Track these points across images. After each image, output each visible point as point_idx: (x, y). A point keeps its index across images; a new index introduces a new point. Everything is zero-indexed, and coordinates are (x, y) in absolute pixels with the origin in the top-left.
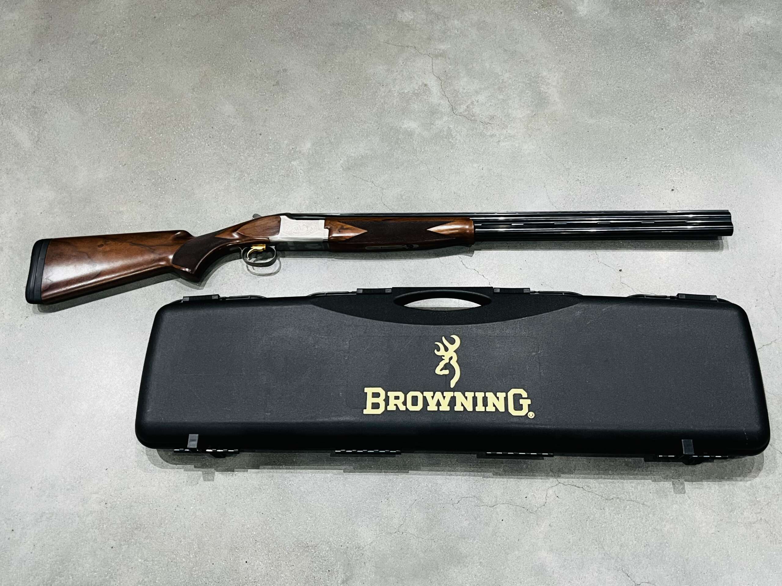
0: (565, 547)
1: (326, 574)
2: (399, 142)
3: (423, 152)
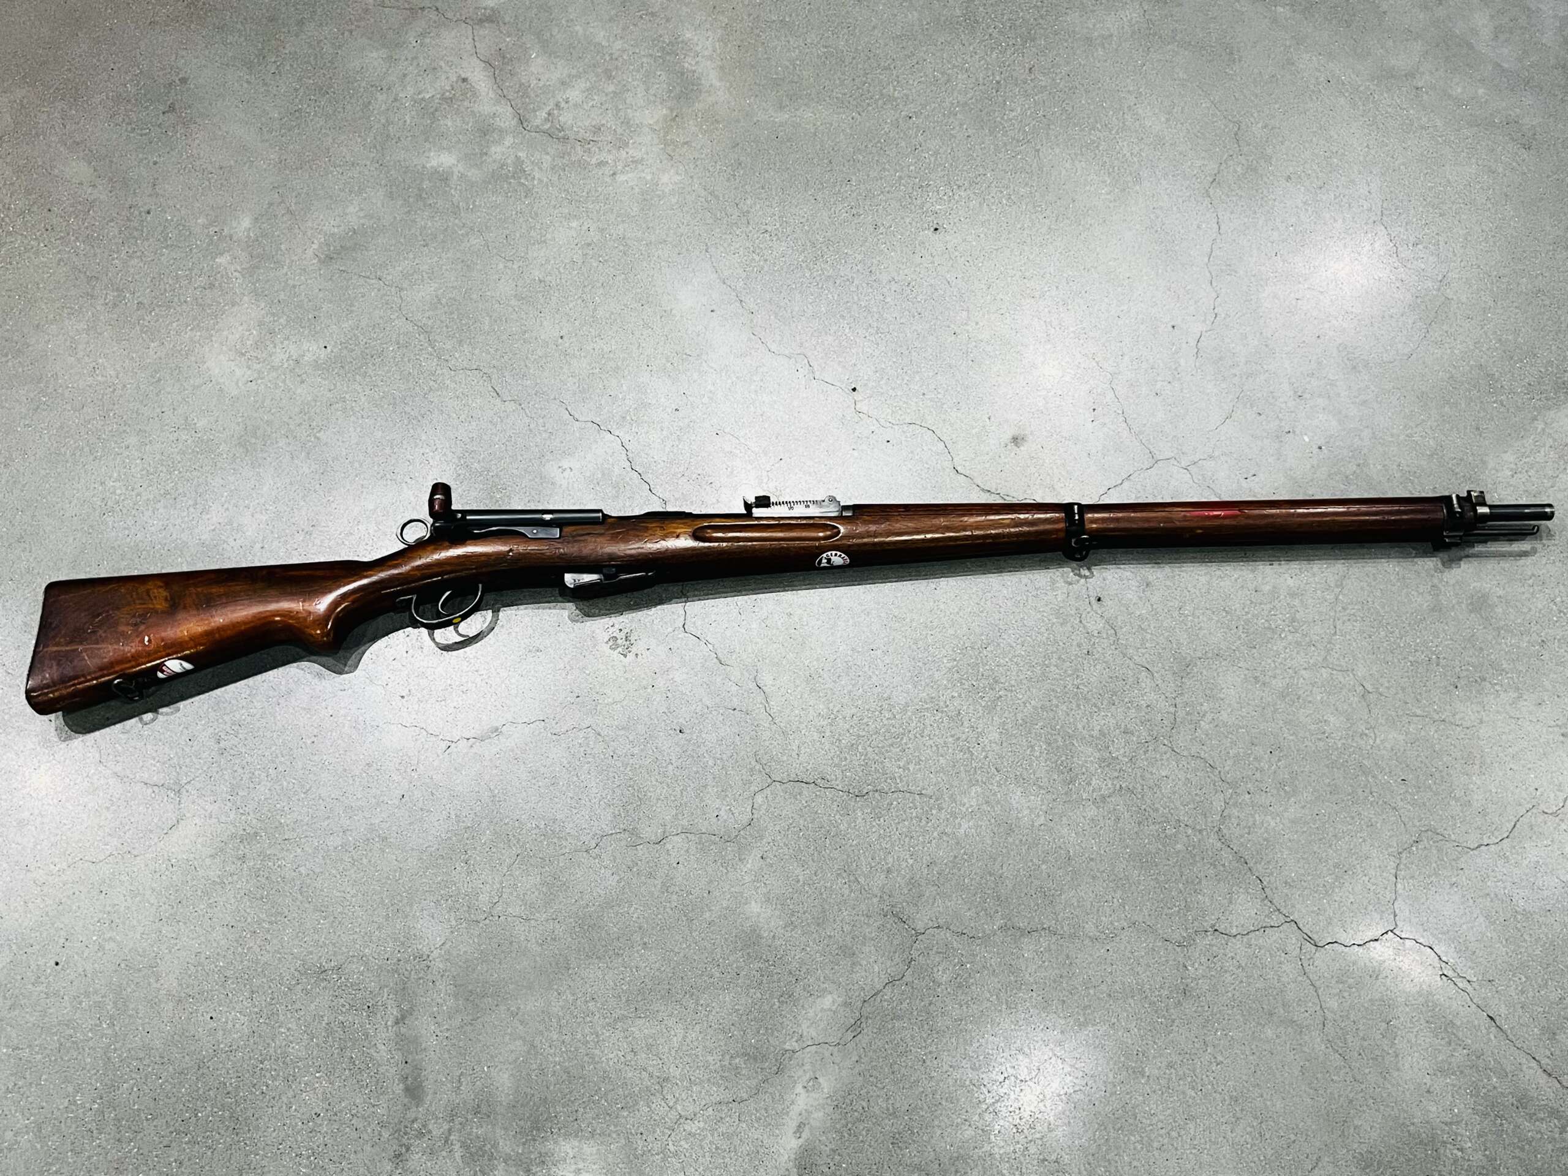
0: (791, 890)
1: (365, 1014)
2: (424, 195)
3: (472, 209)
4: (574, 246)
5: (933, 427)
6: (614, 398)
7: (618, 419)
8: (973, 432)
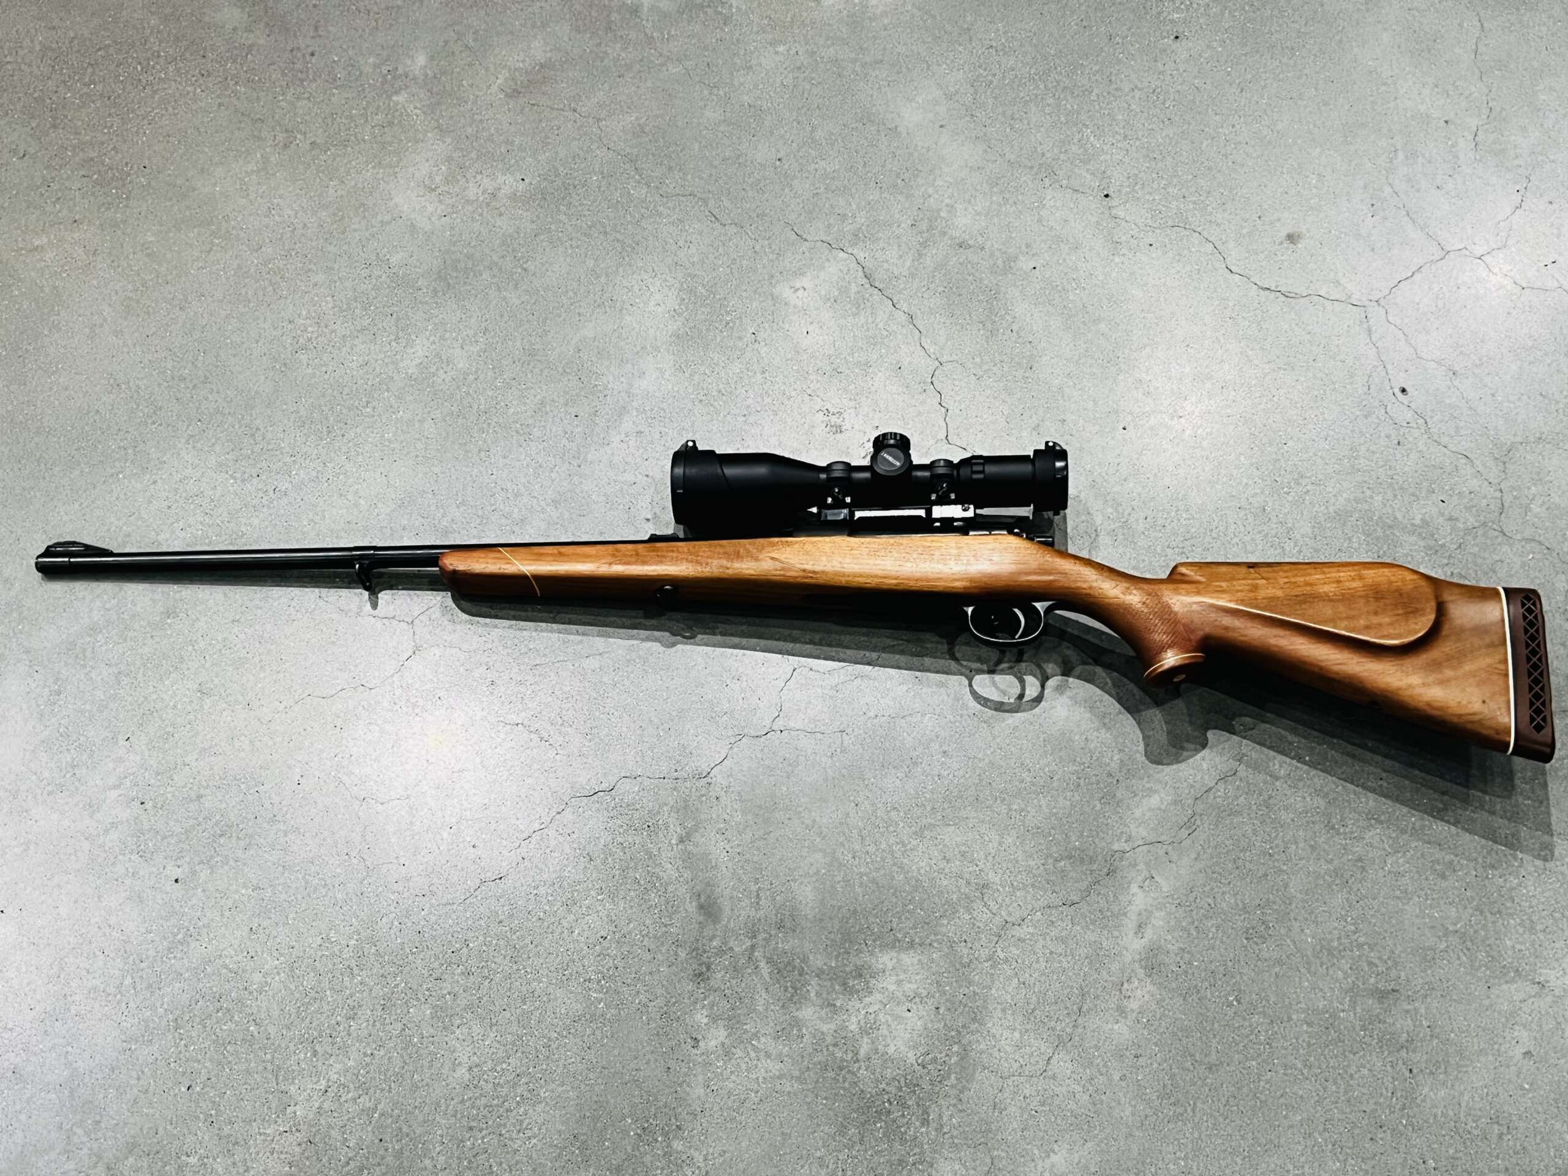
4: (782, 70)
5: (1199, 229)
6: (843, 217)
7: (850, 237)
8: (1244, 231)
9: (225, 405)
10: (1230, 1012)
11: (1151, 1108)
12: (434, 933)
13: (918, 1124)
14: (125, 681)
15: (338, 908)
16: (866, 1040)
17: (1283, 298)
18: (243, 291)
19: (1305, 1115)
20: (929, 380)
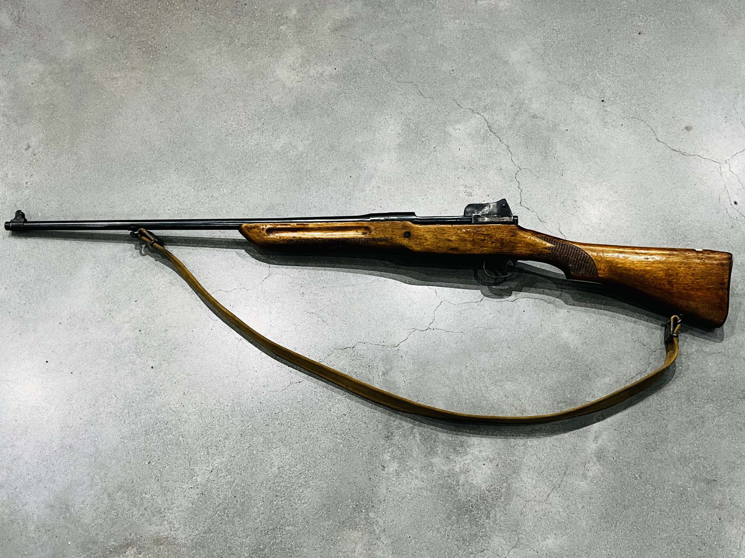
4: (457, 31)
5: (645, 120)
6: (480, 99)
7: (482, 108)
8: (665, 123)
9: (192, 156)
10: (636, 482)
11: (595, 523)
12: (268, 404)
13: (484, 518)
14: (137, 275)
15: (224, 388)
16: (463, 476)
17: (682, 155)
18: (206, 106)
19: (668, 534)
20: (514, 176)
